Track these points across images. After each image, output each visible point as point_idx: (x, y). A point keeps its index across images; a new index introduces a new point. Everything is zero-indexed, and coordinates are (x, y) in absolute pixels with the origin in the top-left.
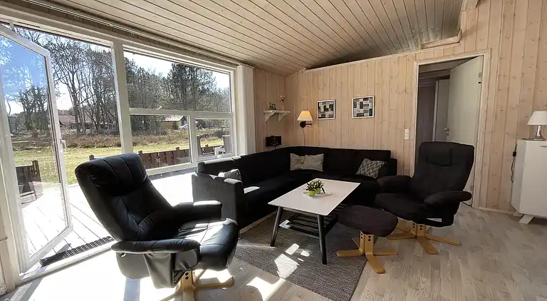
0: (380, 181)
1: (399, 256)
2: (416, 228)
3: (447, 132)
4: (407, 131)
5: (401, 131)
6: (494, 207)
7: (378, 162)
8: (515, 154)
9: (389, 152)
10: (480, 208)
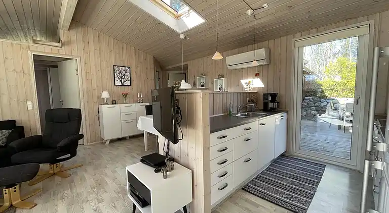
0: (13, 144)
1: (45, 190)
2: (52, 168)
3: (61, 102)
4: (29, 103)
5: (24, 103)
6: (94, 141)
7: (4, 131)
8: (99, 112)
9: (14, 121)
10: (88, 144)
